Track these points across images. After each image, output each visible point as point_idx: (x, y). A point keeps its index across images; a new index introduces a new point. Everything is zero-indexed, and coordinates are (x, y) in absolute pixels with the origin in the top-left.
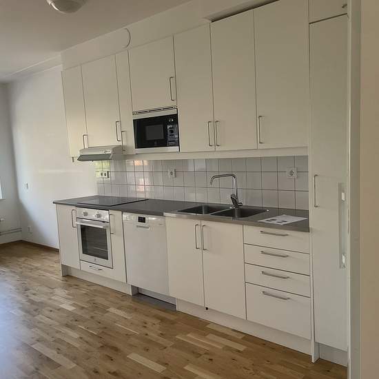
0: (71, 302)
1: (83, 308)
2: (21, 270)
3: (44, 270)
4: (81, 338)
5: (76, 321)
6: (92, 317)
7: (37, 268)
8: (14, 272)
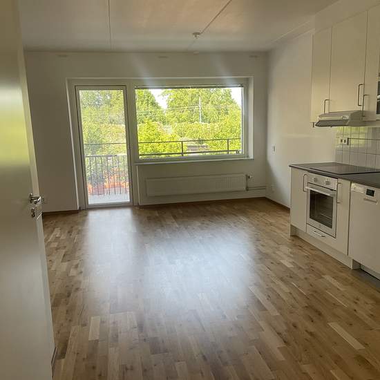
0: (291, 260)
1: (300, 268)
2: (258, 223)
3: (276, 227)
4: (291, 294)
5: (291, 277)
6: (306, 279)
7: (271, 224)
8: (252, 223)
